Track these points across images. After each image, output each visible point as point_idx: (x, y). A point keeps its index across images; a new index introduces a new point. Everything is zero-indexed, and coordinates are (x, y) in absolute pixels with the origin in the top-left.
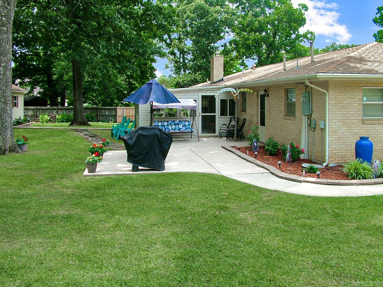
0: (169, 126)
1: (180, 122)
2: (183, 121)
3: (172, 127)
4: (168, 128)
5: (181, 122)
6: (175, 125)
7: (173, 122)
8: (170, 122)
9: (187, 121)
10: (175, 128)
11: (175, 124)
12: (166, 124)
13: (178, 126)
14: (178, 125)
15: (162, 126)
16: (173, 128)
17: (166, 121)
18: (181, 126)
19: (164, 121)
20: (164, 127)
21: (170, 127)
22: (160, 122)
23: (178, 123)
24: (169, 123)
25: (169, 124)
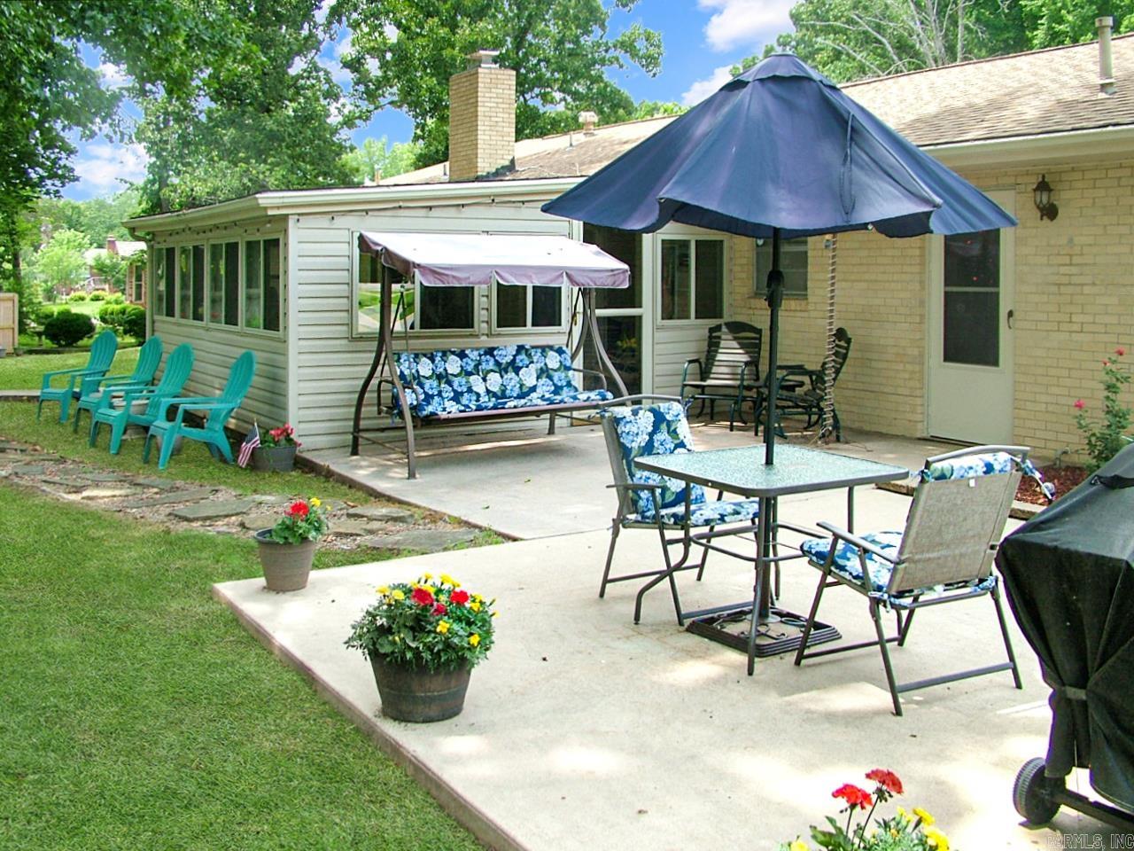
0: (472, 378)
1: (523, 356)
2: (533, 347)
3: (484, 379)
4: (470, 390)
5: (529, 356)
6: (502, 369)
7: (486, 354)
8: (474, 355)
9: (551, 348)
10: (504, 388)
11: (498, 363)
12: (453, 365)
13: (518, 375)
14: (517, 370)
15: (439, 377)
16: (495, 389)
17: (453, 353)
18: (529, 377)
19: (444, 354)
20: (449, 383)
21: (477, 384)
22: (425, 355)
23: (514, 361)
24: (473, 364)
25: (470, 369)
